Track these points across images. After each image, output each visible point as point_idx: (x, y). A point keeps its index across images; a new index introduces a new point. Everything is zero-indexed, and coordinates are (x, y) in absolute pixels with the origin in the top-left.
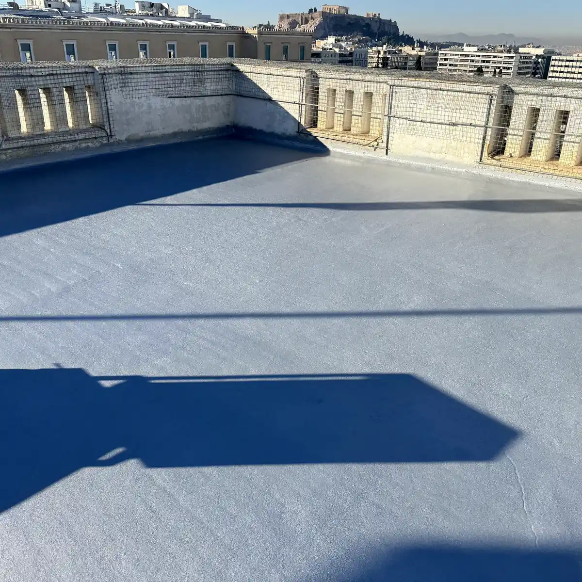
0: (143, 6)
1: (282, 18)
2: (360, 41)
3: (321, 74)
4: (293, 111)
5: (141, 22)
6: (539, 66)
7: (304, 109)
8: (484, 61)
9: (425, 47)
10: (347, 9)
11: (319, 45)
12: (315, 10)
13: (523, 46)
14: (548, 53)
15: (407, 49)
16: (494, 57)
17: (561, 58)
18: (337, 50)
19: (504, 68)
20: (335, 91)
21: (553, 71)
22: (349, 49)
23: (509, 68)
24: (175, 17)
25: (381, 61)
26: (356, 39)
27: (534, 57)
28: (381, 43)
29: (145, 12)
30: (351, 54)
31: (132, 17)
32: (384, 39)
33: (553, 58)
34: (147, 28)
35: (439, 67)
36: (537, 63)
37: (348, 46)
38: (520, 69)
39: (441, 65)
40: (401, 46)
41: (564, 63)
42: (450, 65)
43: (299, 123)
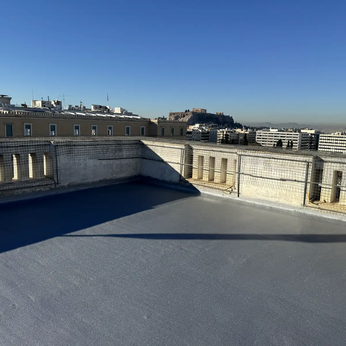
0: (96, 107)
1: (171, 114)
2: (213, 126)
3: (194, 147)
4: (177, 168)
5: (94, 115)
6: (313, 139)
7: (183, 167)
8: (282, 137)
9: (249, 129)
10: (206, 111)
11: (191, 128)
12: (189, 111)
13: (303, 129)
14: (317, 132)
15: (238, 130)
16: (287, 134)
17: (325, 135)
18: (200, 131)
19: (294, 140)
20: (203, 157)
21: (321, 142)
22: (207, 130)
23: (296, 140)
24: (113, 113)
25: (224, 136)
26: (211, 125)
27: (310, 135)
28: (224, 127)
29: (96, 110)
30: (208, 133)
31: (89, 112)
32: (226, 125)
33: (321, 135)
34: (98, 118)
35: (256, 139)
36: (311, 137)
37: (206, 129)
38: (302, 140)
39: (258, 138)
40: (235, 129)
41: (327, 138)
42: (263, 138)
43: (181, 175)
